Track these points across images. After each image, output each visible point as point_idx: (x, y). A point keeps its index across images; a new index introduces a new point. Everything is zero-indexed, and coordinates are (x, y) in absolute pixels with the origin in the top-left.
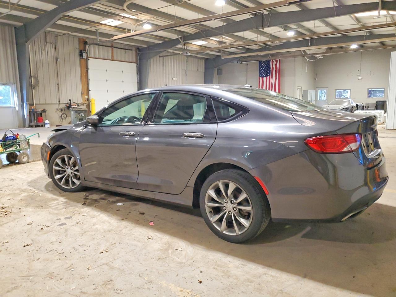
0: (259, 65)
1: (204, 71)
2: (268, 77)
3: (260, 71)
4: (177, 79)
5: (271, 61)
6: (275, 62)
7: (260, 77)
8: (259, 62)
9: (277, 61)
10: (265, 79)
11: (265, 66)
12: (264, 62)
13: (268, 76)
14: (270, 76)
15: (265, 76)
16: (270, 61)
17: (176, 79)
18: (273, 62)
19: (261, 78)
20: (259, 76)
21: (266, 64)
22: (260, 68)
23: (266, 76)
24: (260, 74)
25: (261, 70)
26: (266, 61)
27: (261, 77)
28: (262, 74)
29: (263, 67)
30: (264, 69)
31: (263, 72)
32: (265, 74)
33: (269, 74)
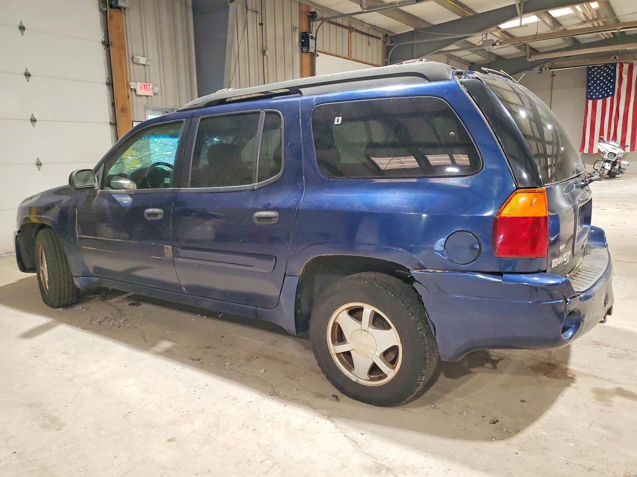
0: (589, 75)
2: (609, 99)
3: (589, 87)
5: (618, 65)
6: (626, 66)
7: (587, 99)
8: (589, 69)
9: (631, 67)
10: (600, 103)
11: (602, 75)
12: (599, 68)
13: (608, 95)
14: (613, 95)
15: (600, 96)
16: (614, 65)
18: (622, 65)
19: (590, 102)
20: (587, 97)
21: (605, 72)
22: (589, 81)
23: (604, 99)
24: (588, 93)
25: (593, 84)
26: (606, 66)
27: (591, 98)
28: (595, 94)
29: (598, 79)
30: (599, 84)
31: (595, 88)
32: (601, 93)
33: (610, 93)
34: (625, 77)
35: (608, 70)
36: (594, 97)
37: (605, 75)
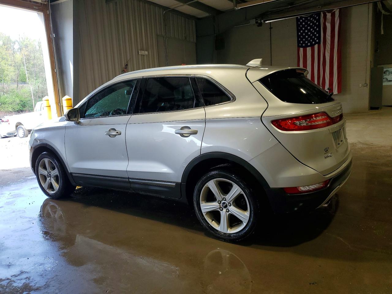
0: (298, 26)
1: (195, 41)
2: (316, 46)
3: (298, 36)
4: (148, 52)
5: (322, 14)
6: (329, 15)
7: (299, 47)
8: (298, 20)
9: (333, 15)
10: (309, 50)
11: (309, 25)
12: (306, 18)
13: (316, 43)
14: (319, 43)
15: (309, 44)
16: (319, 14)
17: (146, 53)
18: (325, 15)
19: (301, 49)
20: (298, 45)
21: (311, 22)
22: (298, 31)
23: (312, 46)
24: (299, 42)
25: (302, 34)
26: (311, 17)
27: (302, 47)
28: (304, 42)
29: (306, 28)
30: (308, 33)
31: (304, 37)
32: (309, 42)
33: (317, 41)
34: (328, 26)
35: (313, 20)
36: (304, 45)
37: (311, 24)
